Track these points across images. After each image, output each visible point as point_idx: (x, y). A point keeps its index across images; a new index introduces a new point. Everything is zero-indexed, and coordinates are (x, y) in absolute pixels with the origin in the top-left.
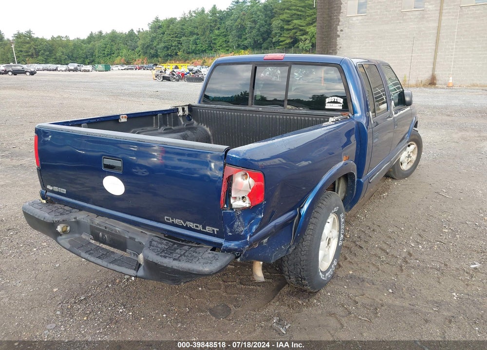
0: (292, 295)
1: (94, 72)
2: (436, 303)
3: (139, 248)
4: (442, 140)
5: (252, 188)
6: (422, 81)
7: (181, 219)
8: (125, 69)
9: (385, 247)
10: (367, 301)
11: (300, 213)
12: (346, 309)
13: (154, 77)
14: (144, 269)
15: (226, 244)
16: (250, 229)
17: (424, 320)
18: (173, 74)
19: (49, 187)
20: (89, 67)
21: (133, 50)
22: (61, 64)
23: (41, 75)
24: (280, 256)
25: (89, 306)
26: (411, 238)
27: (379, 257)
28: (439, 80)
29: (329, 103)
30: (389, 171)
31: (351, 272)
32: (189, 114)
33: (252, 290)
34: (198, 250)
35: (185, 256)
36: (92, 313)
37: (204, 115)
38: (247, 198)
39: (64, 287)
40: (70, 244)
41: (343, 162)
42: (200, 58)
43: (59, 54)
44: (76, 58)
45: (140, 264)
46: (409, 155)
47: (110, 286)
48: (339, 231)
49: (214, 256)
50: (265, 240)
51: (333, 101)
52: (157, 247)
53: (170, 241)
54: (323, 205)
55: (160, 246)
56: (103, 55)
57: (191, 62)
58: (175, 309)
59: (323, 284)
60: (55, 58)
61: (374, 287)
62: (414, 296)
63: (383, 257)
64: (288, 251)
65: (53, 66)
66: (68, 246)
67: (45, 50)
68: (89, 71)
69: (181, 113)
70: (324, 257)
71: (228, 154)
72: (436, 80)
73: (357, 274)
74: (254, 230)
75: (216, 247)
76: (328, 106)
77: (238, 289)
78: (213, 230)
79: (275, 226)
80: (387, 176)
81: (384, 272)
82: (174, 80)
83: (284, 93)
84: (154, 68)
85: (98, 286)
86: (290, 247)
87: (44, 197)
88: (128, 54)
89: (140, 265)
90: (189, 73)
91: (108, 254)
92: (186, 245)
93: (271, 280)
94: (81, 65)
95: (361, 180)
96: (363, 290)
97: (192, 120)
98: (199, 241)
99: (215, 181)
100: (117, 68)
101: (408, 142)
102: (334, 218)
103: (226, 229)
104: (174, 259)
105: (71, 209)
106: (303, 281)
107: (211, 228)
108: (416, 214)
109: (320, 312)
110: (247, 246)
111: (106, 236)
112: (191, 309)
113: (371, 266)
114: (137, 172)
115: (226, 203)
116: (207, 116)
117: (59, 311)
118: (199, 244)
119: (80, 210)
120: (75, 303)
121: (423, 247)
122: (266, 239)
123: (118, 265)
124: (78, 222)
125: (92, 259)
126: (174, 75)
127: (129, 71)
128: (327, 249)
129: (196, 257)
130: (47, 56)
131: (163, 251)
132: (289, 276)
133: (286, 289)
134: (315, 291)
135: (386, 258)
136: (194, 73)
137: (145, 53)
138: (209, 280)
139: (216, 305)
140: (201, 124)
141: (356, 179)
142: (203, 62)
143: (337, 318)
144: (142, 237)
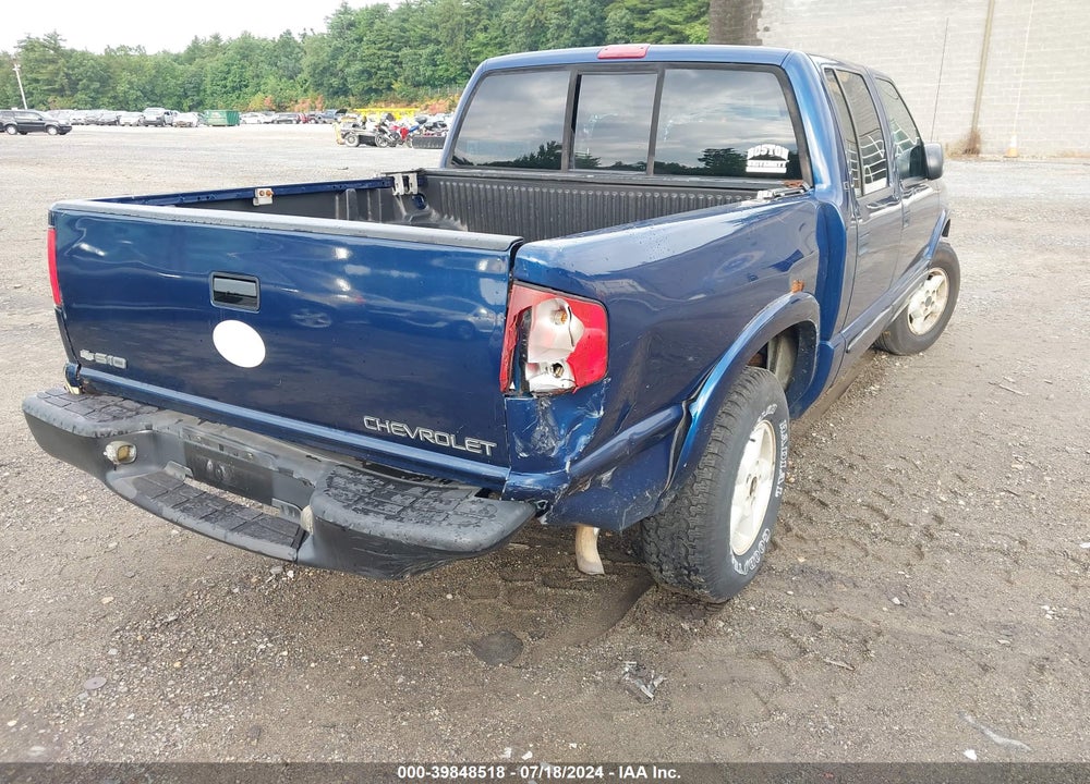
0: (666, 608)
1: (203, 129)
2: (1005, 627)
3: (302, 494)
4: (1001, 271)
5: (576, 342)
6: (947, 145)
7: (404, 422)
8: (272, 122)
9: (878, 502)
10: (840, 624)
11: (689, 413)
12: (795, 642)
13: (340, 137)
14: (314, 544)
15: (513, 480)
16: (572, 444)
17: (979, 665)
18: (381, 130)
19: (85, 355)
20: (191, 117)
21: (291, 78)
22: (128, 110)
23: (83, 134)
24: (640, 515)
25: (185, 636)
26: (939, 483)
27: (868, 526)
28: (986, 143)
29: (754, 158)
30: (882, 336)
31: (802, 560)
32: (418, 194)
33: (572, 599)
34: (445, 495)
35: (413, 509)
36: (194, 653)
37: (456, 195)
38: (566, 367)
39: (127, 594)
40: (138, 490)
41: (791, 294)
42: (444, 96)
43: (122, 88)
44: (162, 96)
45: (305, 532)
46: (929, 299)
47: (236, 590)
48: (777, 464)
49: (485, 509)
50: (607, 476)
51: (764, 153)
52: (345, 489)
53: (377, 477)
54: (741, 398)
55: (352, 487)
56: (224, 90)
57: (423, 106)
58: (389, 644)
59: (738, 586)
60: (115, 98)
61: (856, 592)
62: (952, 611)
63: (877, 525)
64: (658, 504)
65: (110, 115)
66: (132, 492)
67: (90, 79)
68: (190, 125)
69: (400, 189)
70: (741, 521)
71: (517, 256)
72: (979, 142)
73: (816, 564)
74: (580, 448)
75: (489, 489)
76: (752, 167)
77: (538, 597)
78: (483, 447)
79: (630, 441)
80: (879, 347)
81: (879, 559)
82: (384, 145)
83: (646, 145)
84: (339, 119)
85: (208, 592)
86: (664, 495)
87: (73, 379)
88: (279, 88)
89: (305, 534)
90: (417, 128)
91: (227, 510)
92: (416, 486)
93: (615, 577)
94: (174, 111)
95: (829, 344)
96: (831, 599)
97: (427, 207)
98: (448, 476)
99: (486, 337)
100: (254, 120)
101: (928, 267)
102: (766, 432)
103: (514, 443)
104: (388, 518)
105: (139, 405)
106: (693, 577)
107: (476, 441)
108: (947, 432)
109: (733, 648)
110: (565, 486)
111: (223, 468)
112: (427, 643)
113: (849, 546)
114: (302, 320)
115: (513, 378)
116: (463, 197)
117: (113, 647)
118: (450, 482)
119: (161, 408)
120: (154, 629)
121: (968, 504)
122: (609, 474)
123: (252, 535)
124: (155, 437)
125: (190, 521)
126: (384, 132)
127: (283, 125)
128: (748, 503)
129: (440, 512)
130: (96, 91)
131: (361, 498)
132: (659, 565)
133: (650, 597)
134: (720, 601)
135: (883, 527)
136: (430, 128)
137: (318, 85)
138: (471, 576)
139: (486, 634)
140: (449, 217)
141: (818, 341)
142: (450, 106)
143: (774, 663)
144: (310, 468)
